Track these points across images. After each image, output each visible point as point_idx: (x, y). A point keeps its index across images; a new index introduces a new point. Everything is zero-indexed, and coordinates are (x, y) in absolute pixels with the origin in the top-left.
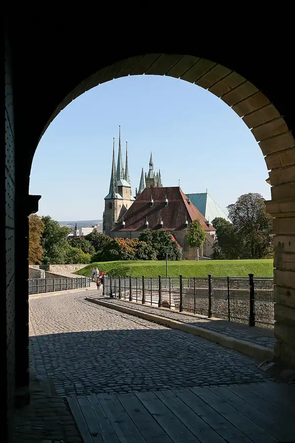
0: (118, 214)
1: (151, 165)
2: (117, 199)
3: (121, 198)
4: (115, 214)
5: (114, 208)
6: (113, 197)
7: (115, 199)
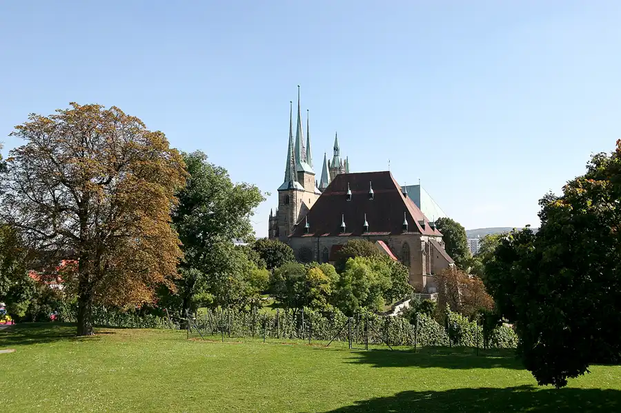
0: (297, 212)
1: (336, 149)
2: (296, 190)
3: (302, 188)
4: (295, 212)
5: (293, 202)
6: (291, 187)
7: (294, 189)
